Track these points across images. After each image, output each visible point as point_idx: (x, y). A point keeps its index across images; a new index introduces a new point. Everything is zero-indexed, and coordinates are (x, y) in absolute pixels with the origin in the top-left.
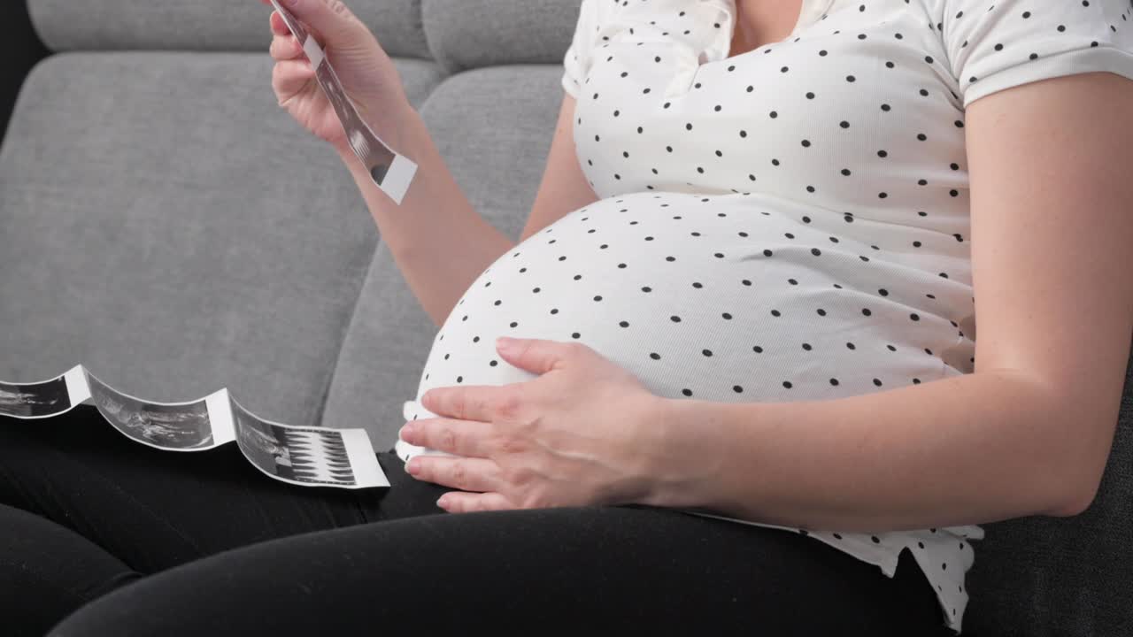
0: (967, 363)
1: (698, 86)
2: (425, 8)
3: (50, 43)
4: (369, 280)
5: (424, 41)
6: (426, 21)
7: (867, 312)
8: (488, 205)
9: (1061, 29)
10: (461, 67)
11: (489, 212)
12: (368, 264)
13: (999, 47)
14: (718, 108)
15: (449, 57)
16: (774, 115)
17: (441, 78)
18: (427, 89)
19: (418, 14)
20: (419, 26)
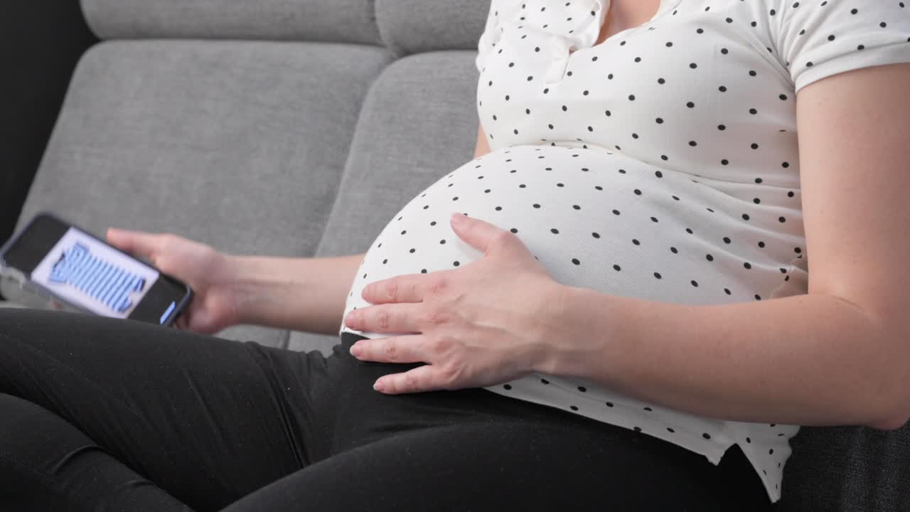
0: (802, 286)
1: (570, 74)
2: (377, 4)
3: (98, 33)
4: (329, 224)
5: (377, 31)
6: (378, 15)
7: (710, 258)
8: (420, 164)
9: (883, 25)
10: (406, 52)
11: (421, 170)
12: (329, 212)
13: (831, 38)
14: (586, 93)
15: (396, 44)
16: (632, 98)
17: (392, 60)
18: (380, 69)
19: (372, 10)
20: (373, 19)
